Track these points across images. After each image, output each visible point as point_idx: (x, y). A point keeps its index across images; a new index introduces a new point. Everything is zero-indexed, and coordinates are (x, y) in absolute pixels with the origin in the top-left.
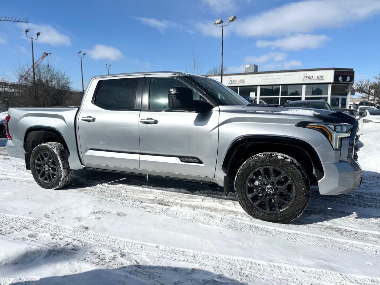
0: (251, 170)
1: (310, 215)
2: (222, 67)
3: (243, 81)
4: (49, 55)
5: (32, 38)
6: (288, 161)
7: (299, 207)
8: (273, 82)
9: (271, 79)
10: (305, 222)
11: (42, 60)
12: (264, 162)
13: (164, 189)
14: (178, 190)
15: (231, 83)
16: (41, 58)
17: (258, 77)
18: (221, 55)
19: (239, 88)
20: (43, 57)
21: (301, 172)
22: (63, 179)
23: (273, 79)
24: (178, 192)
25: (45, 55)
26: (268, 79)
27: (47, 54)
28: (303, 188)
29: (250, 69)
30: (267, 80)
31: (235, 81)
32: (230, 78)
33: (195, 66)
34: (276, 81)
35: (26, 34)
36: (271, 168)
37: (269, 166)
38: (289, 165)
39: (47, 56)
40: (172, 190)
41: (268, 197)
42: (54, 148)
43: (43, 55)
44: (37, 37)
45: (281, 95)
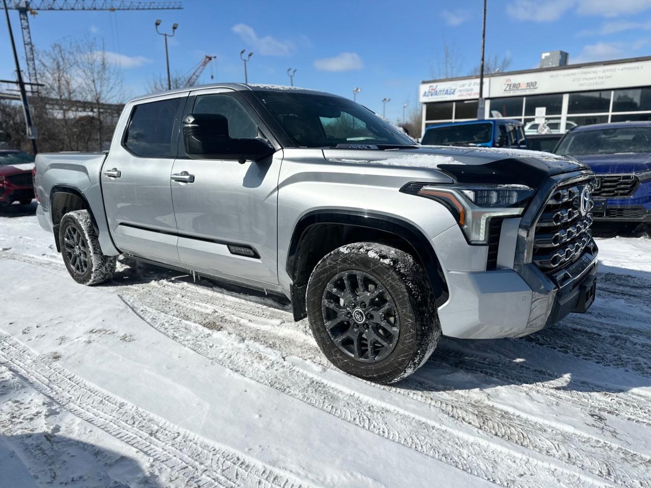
0: (327, 276)
1: (453, 373)
2: (483, 60)
3: (532, 85)
4: (213, 59)
5: (166, 35)
6: (384, 263)
7: (403, 357)
8: (596, 84)
9: (592, 79)
10: (435, 385)
11: (203, 69)
12: (346, 262)
13: (243, 296)
14: (262, 301)
15: (510, 90)
16: (201, 66)
17: (565, 75)
18: (482, 36)
19: (525, 99)
20: (205, 63)
21: (407, 287)
22: (96, 270)
23: (595, 78)
24: (261, 303)
25: (208, 59)
26: (586, 79)
27: (210, 59)
28: (408, 320)
29: (551, 60)
30: (586, 81)
31: (516, 86)
32: (507, 81)
33: (447, 61)
34: (604, 82)
35: (157, 28)
36: (359, 275)
37: (356, 270)
38: (387, 270)
39: (211, 61)
40: (253, 300)
41: (356, 330)
42: (82, 220)
43: (203, 61)
44: (174, 31)
45: (613, 111)
